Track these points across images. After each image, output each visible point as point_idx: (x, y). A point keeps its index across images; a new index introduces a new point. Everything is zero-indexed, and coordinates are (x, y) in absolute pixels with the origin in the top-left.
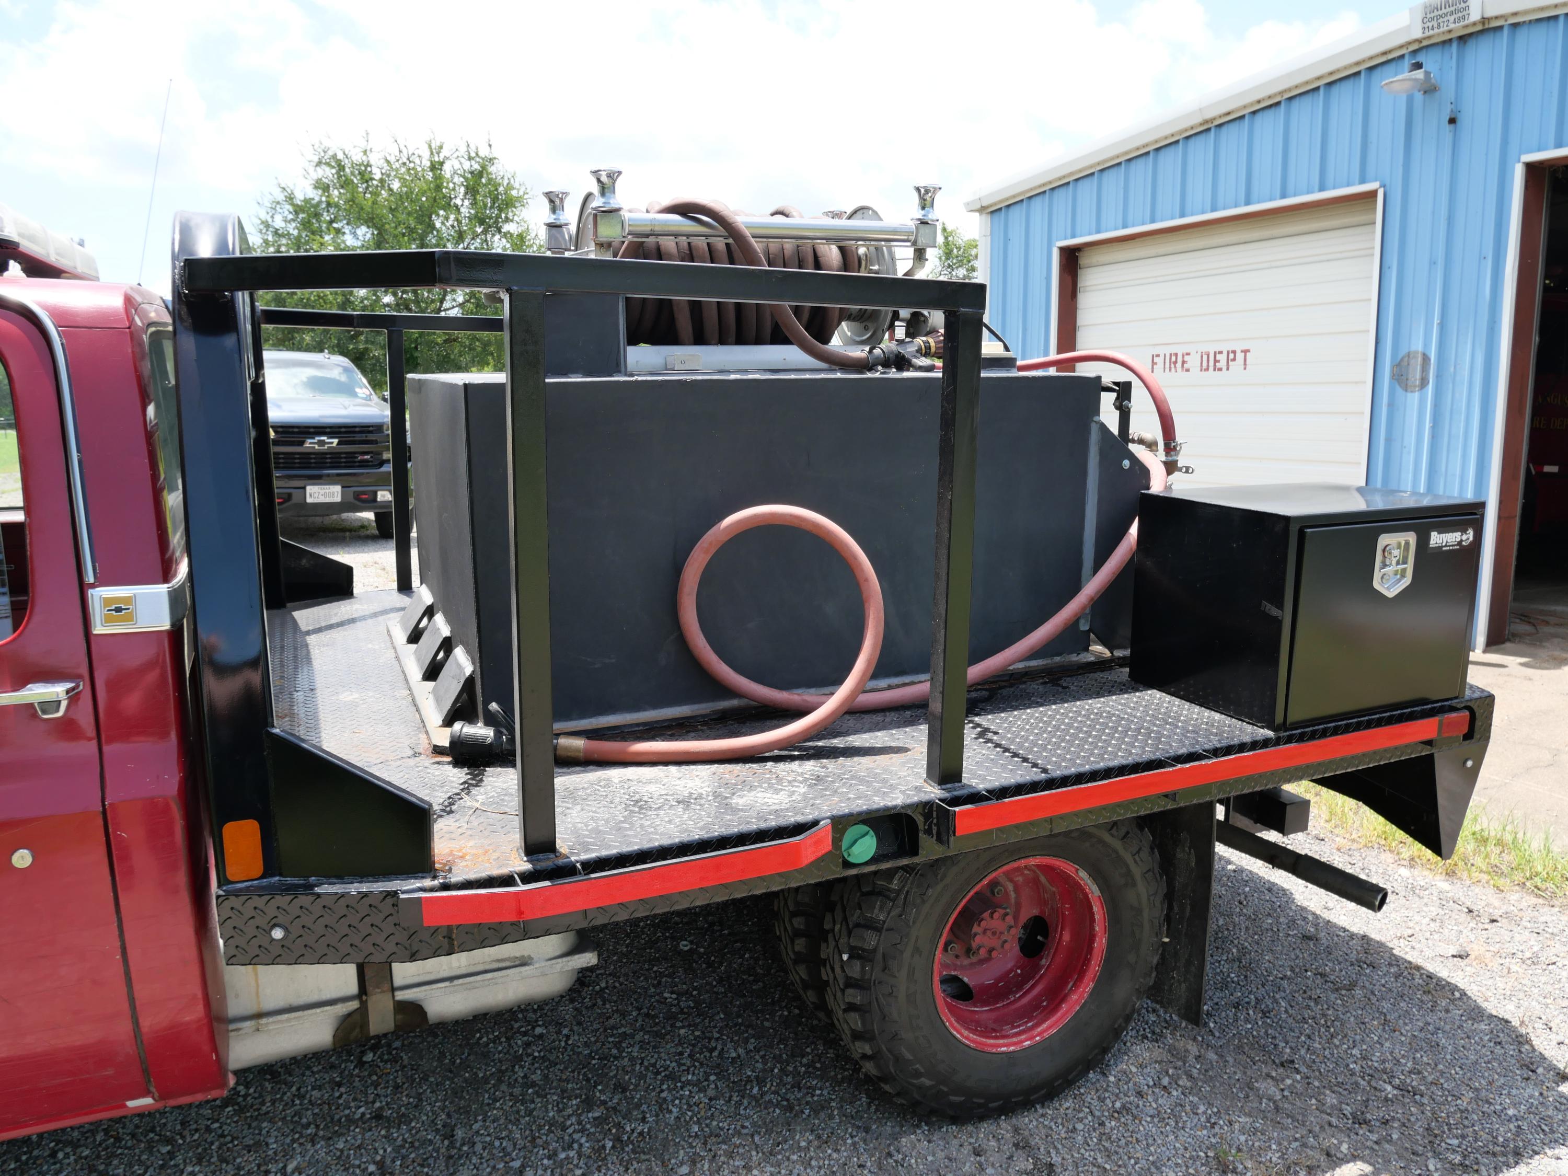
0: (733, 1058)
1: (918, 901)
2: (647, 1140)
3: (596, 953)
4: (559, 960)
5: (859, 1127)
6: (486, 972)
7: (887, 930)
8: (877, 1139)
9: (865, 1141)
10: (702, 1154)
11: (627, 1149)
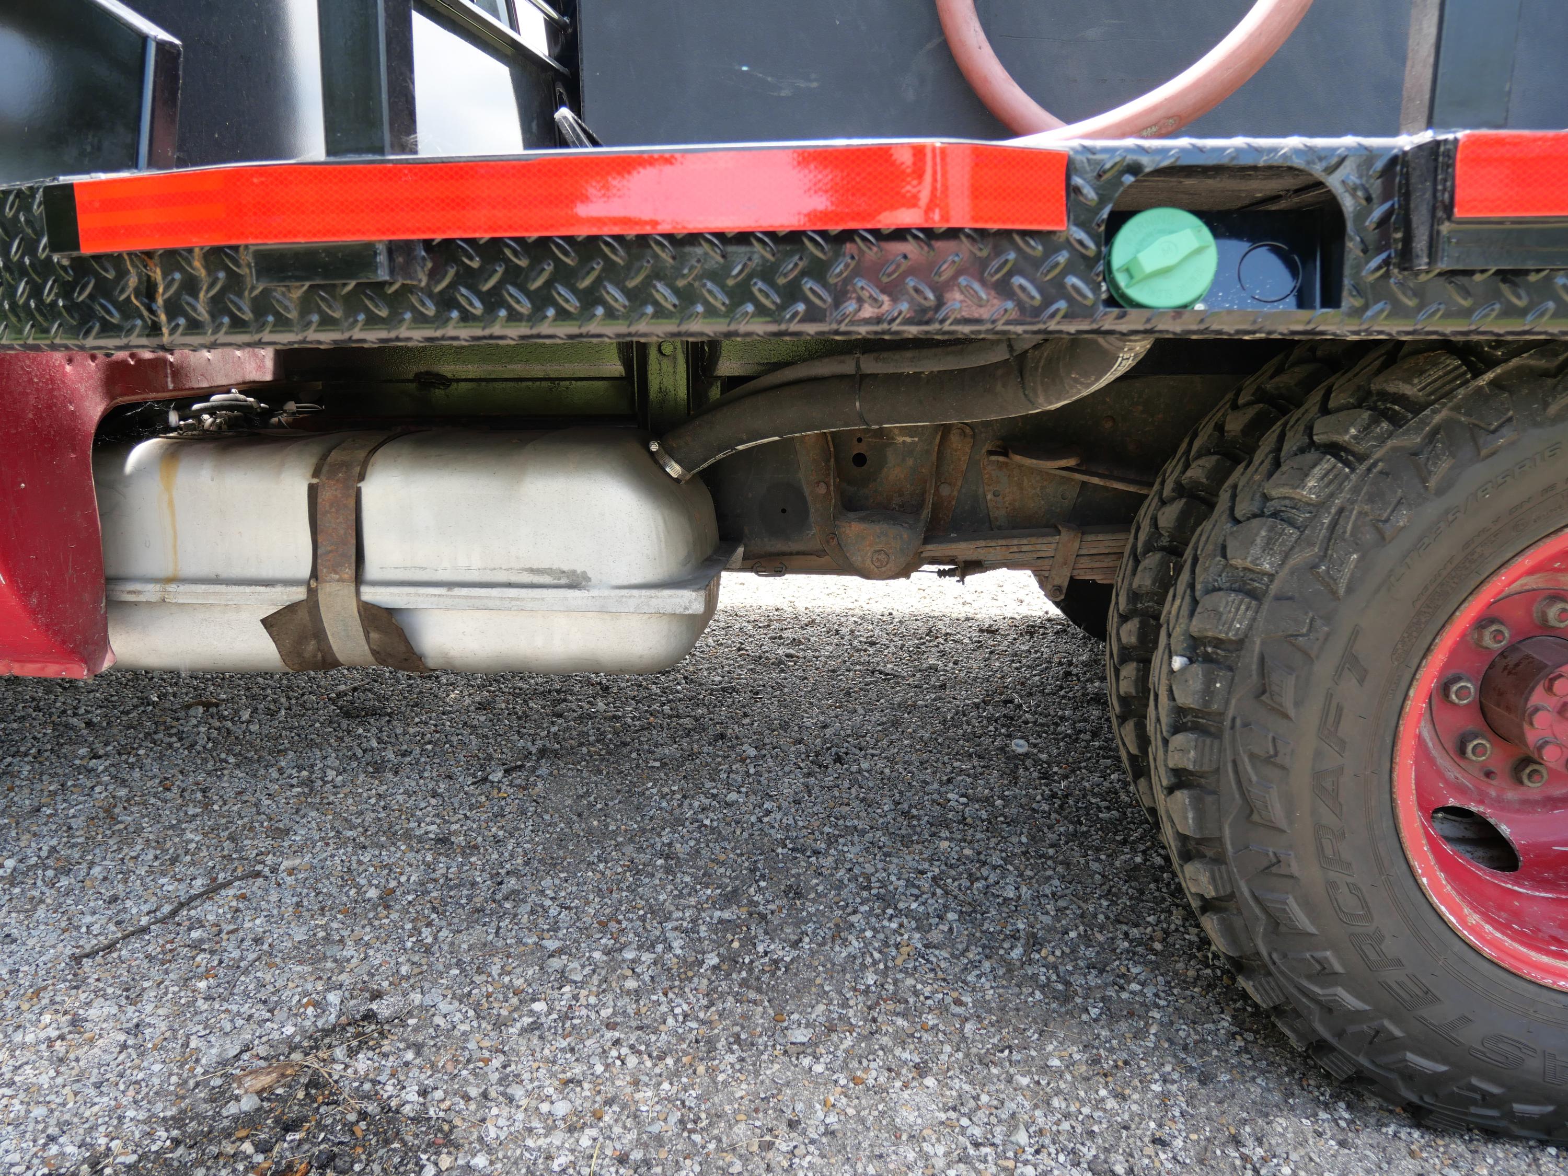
0: (1006, 900)
1: (1369, 536)
2: (779, 973)
3: (702, 593)
4: (635, 592)
5: (1191, 1069)
6: (510, 585)
7: (1278, 598)
8: (1220, 1102)
9: (1191, 1098)
10: (853, 1021)
11: (734, 976)
